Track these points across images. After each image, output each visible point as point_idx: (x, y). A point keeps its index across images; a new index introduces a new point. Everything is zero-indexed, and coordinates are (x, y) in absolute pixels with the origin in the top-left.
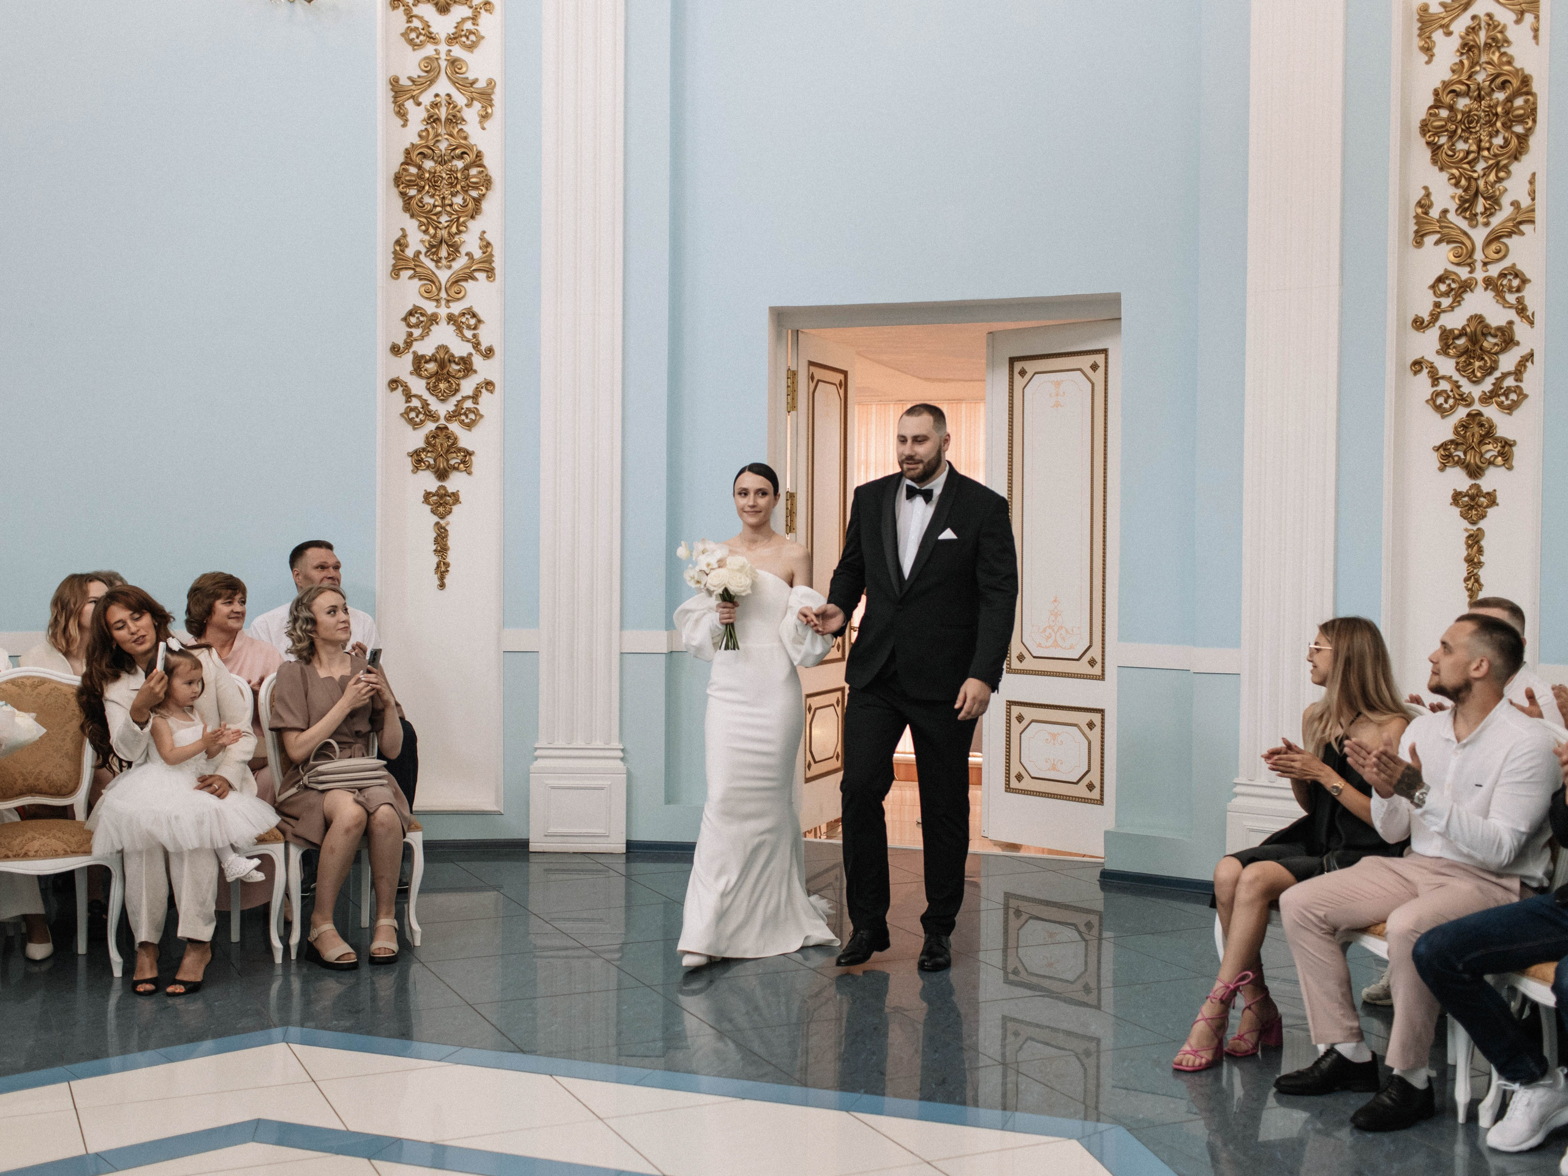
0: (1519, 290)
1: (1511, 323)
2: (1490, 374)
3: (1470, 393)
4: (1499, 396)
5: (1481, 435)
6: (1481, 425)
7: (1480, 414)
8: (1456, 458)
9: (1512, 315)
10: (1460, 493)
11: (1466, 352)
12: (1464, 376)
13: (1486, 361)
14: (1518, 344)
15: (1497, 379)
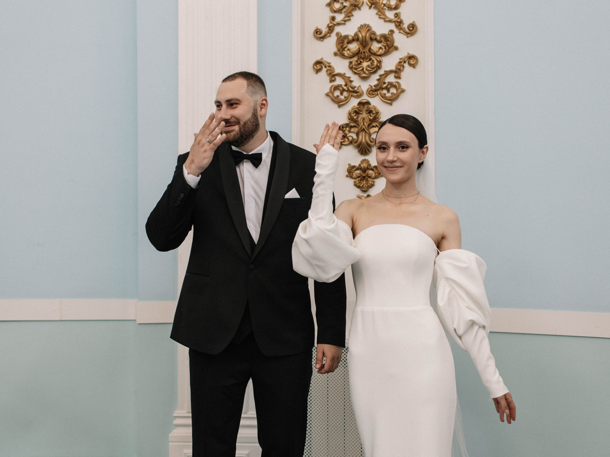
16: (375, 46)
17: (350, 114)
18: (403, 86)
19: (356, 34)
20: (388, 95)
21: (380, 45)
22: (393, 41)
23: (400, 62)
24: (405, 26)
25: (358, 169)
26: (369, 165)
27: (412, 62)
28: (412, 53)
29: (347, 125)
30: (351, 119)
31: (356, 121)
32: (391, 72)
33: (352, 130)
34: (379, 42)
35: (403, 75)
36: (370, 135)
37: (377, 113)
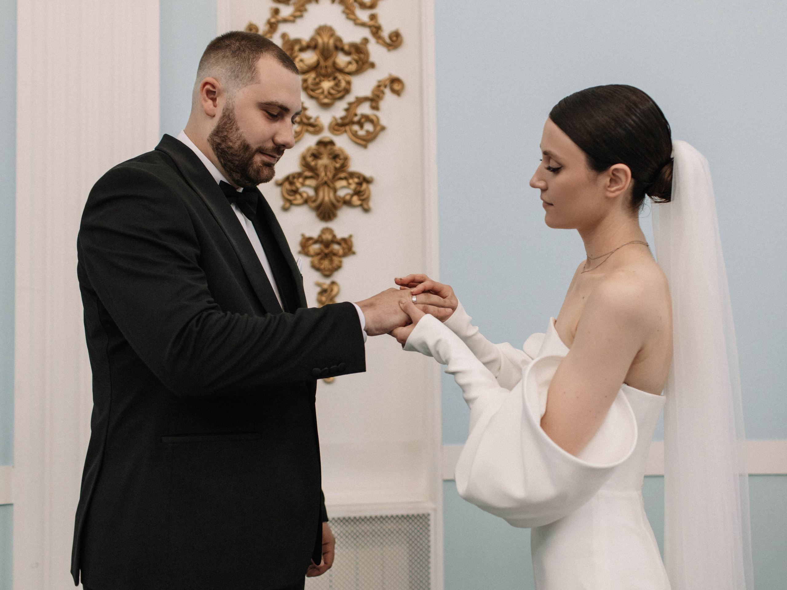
0: (372, 6)
1: (366, 41)
2: (341, 98)
3: (317, 118)
4: (353, 123)
5: (336, 169)
6: (335, 157)
7: (332, 143)
8: (305, 195)
9: (366, 33)
10: (310, 239)
11: (315, 68)
12: (312, 97)
13: (339, 81)
14: (372, 65)
15: (350, 104)
16: (342, 60)
17: (304, 158)
18: (383, 122)
19: (313, 39)
20: (361, 133)
21: (347, 59)
22: (367, 54)
23: (379, 86)
24: (385, 34)
25: (316, 242)
26: (334, 236)
27: (396, 87)
28: (396, 74)
29: (299, 175)
30: (306, 165)
31: (313, 170)
32: (366, 99)
33: (308, 182)
34: (348, 53)
35: (383, 104)
36: (335, 191)
37: (346, 159)
